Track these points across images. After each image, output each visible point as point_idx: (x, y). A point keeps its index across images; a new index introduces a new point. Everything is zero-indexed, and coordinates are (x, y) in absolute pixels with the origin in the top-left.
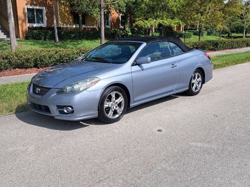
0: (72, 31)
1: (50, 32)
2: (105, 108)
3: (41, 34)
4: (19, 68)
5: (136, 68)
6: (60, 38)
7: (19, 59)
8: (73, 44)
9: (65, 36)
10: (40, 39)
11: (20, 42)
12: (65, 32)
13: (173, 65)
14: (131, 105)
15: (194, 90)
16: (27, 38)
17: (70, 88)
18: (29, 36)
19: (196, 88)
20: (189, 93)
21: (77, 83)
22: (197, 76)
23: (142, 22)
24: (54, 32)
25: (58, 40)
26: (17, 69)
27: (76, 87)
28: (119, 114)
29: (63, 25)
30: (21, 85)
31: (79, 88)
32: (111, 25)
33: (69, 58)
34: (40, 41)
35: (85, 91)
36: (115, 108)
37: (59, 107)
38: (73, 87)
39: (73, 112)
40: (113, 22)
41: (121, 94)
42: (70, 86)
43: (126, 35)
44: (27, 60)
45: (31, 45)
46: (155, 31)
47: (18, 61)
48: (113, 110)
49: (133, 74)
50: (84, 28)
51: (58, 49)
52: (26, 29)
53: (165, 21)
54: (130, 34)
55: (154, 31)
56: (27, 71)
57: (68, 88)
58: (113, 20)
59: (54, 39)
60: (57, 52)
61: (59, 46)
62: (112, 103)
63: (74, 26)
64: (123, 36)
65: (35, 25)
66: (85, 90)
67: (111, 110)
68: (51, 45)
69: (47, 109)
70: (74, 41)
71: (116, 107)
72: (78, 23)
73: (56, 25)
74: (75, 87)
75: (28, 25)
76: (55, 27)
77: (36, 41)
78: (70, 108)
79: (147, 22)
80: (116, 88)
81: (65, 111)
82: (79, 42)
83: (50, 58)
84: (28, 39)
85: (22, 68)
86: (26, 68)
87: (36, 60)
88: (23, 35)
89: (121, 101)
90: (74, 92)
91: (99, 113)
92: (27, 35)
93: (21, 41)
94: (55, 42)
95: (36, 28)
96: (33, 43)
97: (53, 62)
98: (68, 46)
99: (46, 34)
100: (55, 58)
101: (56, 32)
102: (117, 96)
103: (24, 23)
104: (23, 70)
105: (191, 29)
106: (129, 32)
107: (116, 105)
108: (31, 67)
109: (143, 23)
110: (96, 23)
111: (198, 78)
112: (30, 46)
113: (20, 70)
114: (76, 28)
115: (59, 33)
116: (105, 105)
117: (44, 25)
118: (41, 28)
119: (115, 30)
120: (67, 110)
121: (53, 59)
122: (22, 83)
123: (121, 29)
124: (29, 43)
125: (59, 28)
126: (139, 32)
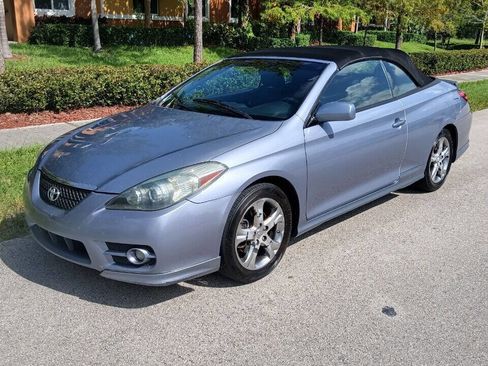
0: (131, 27)
1: (82, 28)
2: (236, 245)
3: (62, 32)
4: (14, 111)
5: (316, 131)
6: (104, 42)
7: (12, 92)
8: (133, 55)
9: (116, 37)
10: (61, 43)
11: (17, 51)
12: (114, 29)
13: (397, 120)
14: (299, 230)
15: (433, 179)
16: (32, 41)
17: (144, 192)
18: (37, 37)
19: (438, 175)
20: (423, 186)
21: (165, 181)
22: (441, 146)
23: (280, 10)
24: (91, 29)
25: (99, 47)
26: (8, 114)
27: (162, 190)
28: (272, 256)
29: (111, 13)
30: (15, 157)
31: (171, 194)
32: (211, 14)
33: (127, 88)
34: (62, 48)
35: (187, 203)
36: (261, 240)
37: (112, 246)
38: (153, 192)
39: (152, 262)
40: (215, 9)
41: (277, 204)
42: (144, 187)
43: (243, 38)
44: (32, 94)
45: (41, 55)
46: (302, 31)
47: (11, 95)
48: (258, 247)
49: (309, 150)
50: (156, 22)
51: (102, 68)
52: (30, 21)
53: (330, 10)
54: (251, 35)
55: (299, 30)
56: (31, 117)
57: (140, 193)
58: (215, 5)
59: (92, 43)
60: (98, 75)
61: (102, 59)
62: (254, 228)
63: (134, 17)
64: (236, 40)
65: (50, 13)
66: (186, 198)
67: (252, 248)
68: (85, 58)
69: (79, 249)
70: (135, 50)
71: (265, 237)
72: (143, 10)
73: (95, 11)
74: (159, 192)
75: (36, 12)
76: (94, 17)
77: (52, 47)
78: (145, 252)
79: (291, 9)
80: (268, 189)
81: (132, 260)
82: (145, 52)
83: (84, 89)
84: (36, 43)
85: (19, 112)
86: (30, 111)
87: (51, 95)
88: (24, 34)
89: (276, 221)
90: (155, 206)
91: (222, 259)
92: (32, 33)
93: (19, 47)
94: (94, 50)
95: (52, 20)
96: (45, 52)
97: (91, 97)
98: (121, 59)
99: (74, 31)
100: (95, 89)
101: (97, 27)
102: (268, 210)
103: (26, 8)
104: (23, 117)
105: (373, 28)
106: (248, 32)
107: (265, 234)
108: (41, 110)
109: (283, 14)
110: (181, 10)
111: (443, 149)
112: (39, 58)
113: (15, 117)
114: (139, 20)
115: (102, 31)
116: (238, 237)
117: (70, 12)
118: (63, 19)
119: (220, 27)
120: (135, 255)
121: (90, 92)
122: (18, 152)
123: (231, 25)
124: (39, 52)
125: (102, 21)
126: (269, 33)
